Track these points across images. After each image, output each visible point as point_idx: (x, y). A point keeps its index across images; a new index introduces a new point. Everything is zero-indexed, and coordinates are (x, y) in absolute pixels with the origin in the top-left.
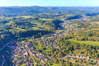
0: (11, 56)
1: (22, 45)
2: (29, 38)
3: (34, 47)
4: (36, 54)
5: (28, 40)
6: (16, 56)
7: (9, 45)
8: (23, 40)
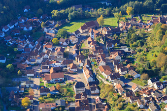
0: (15, 81)
1: (72, 38)
2: (107, 11)
3: (126, 54)
4: (129, 84)
5: (99, 20)
6: (37, 81)
7: (10, 33)
8: (76, 19)
